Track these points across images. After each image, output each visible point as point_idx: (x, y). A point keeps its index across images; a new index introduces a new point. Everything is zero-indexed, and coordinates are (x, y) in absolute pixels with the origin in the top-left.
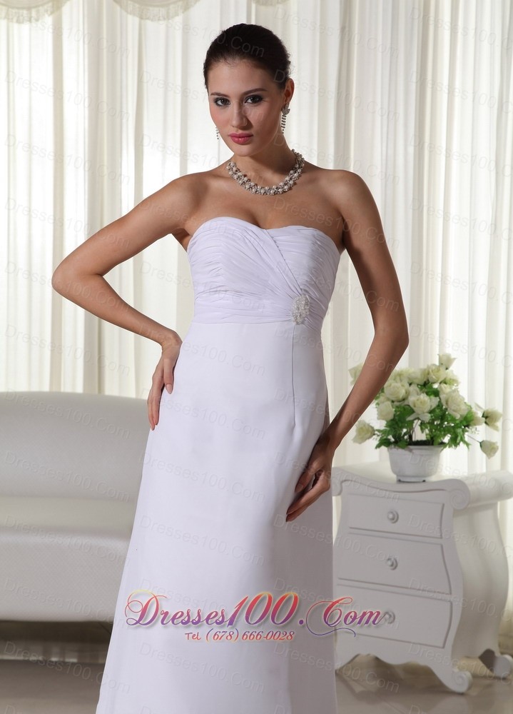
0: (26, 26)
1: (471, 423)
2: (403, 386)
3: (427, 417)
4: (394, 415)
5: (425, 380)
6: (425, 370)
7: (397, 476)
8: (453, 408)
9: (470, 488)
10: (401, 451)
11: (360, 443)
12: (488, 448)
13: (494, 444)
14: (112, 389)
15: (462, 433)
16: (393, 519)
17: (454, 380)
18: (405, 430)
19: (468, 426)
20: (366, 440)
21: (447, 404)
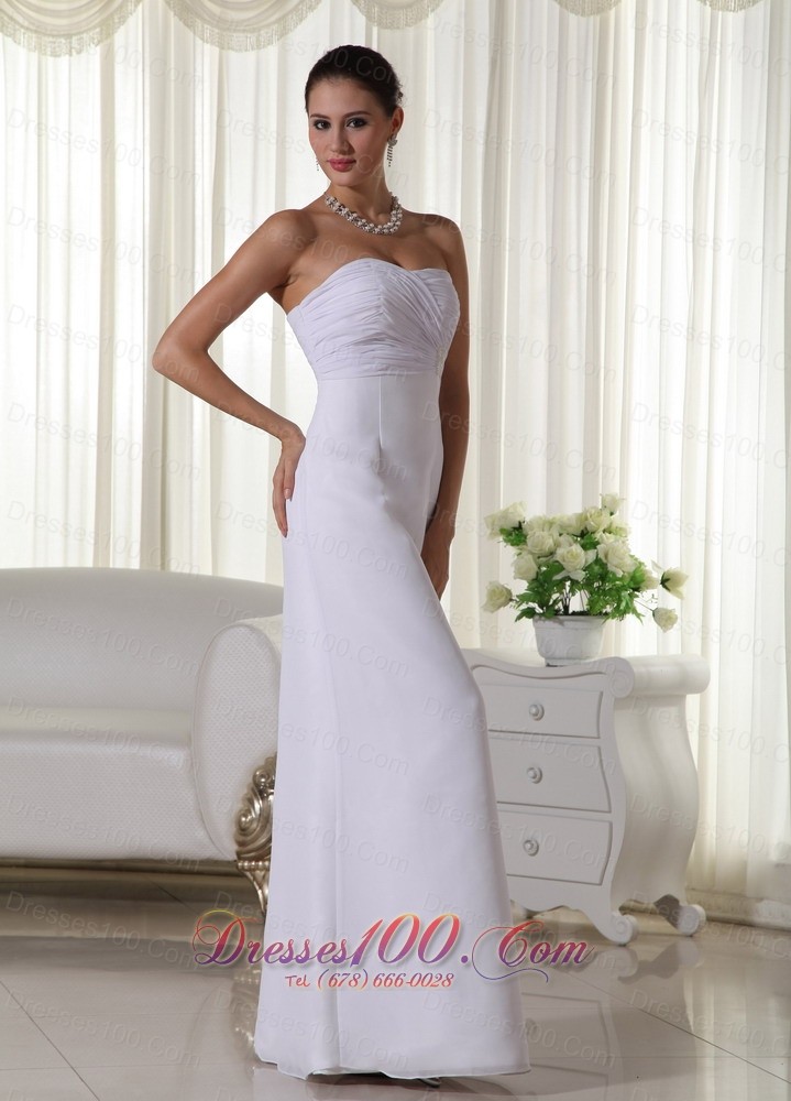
0: (65, 59)
1: (642, 585)
2: (551, 535)
3: (580, 576)
4: (537, 573)
5: (582, 528)
6: (581, 515)
7: (546, 658)
8: (614, 563)
9: (635, 670)
10: (549, 624)
11: (492, 612)
12: (663, 618)
13: (671, 611)
14: (179, 564)
15: (628, 597)
16: (536, 715)
17: (621, 529)
18: (555, 596)
19: (637, 589)
20: (499, 607)
21: (606, 557)
